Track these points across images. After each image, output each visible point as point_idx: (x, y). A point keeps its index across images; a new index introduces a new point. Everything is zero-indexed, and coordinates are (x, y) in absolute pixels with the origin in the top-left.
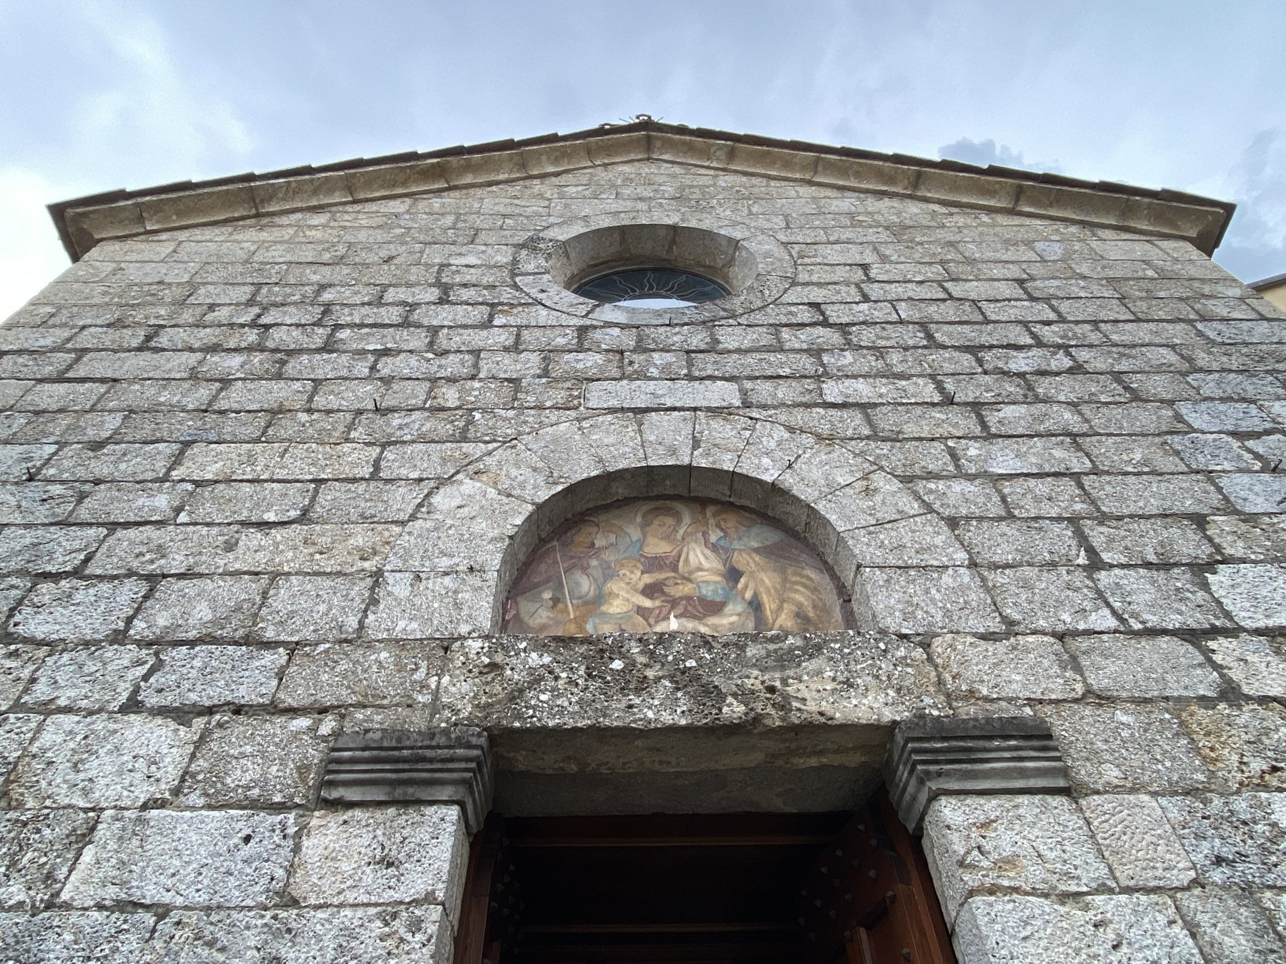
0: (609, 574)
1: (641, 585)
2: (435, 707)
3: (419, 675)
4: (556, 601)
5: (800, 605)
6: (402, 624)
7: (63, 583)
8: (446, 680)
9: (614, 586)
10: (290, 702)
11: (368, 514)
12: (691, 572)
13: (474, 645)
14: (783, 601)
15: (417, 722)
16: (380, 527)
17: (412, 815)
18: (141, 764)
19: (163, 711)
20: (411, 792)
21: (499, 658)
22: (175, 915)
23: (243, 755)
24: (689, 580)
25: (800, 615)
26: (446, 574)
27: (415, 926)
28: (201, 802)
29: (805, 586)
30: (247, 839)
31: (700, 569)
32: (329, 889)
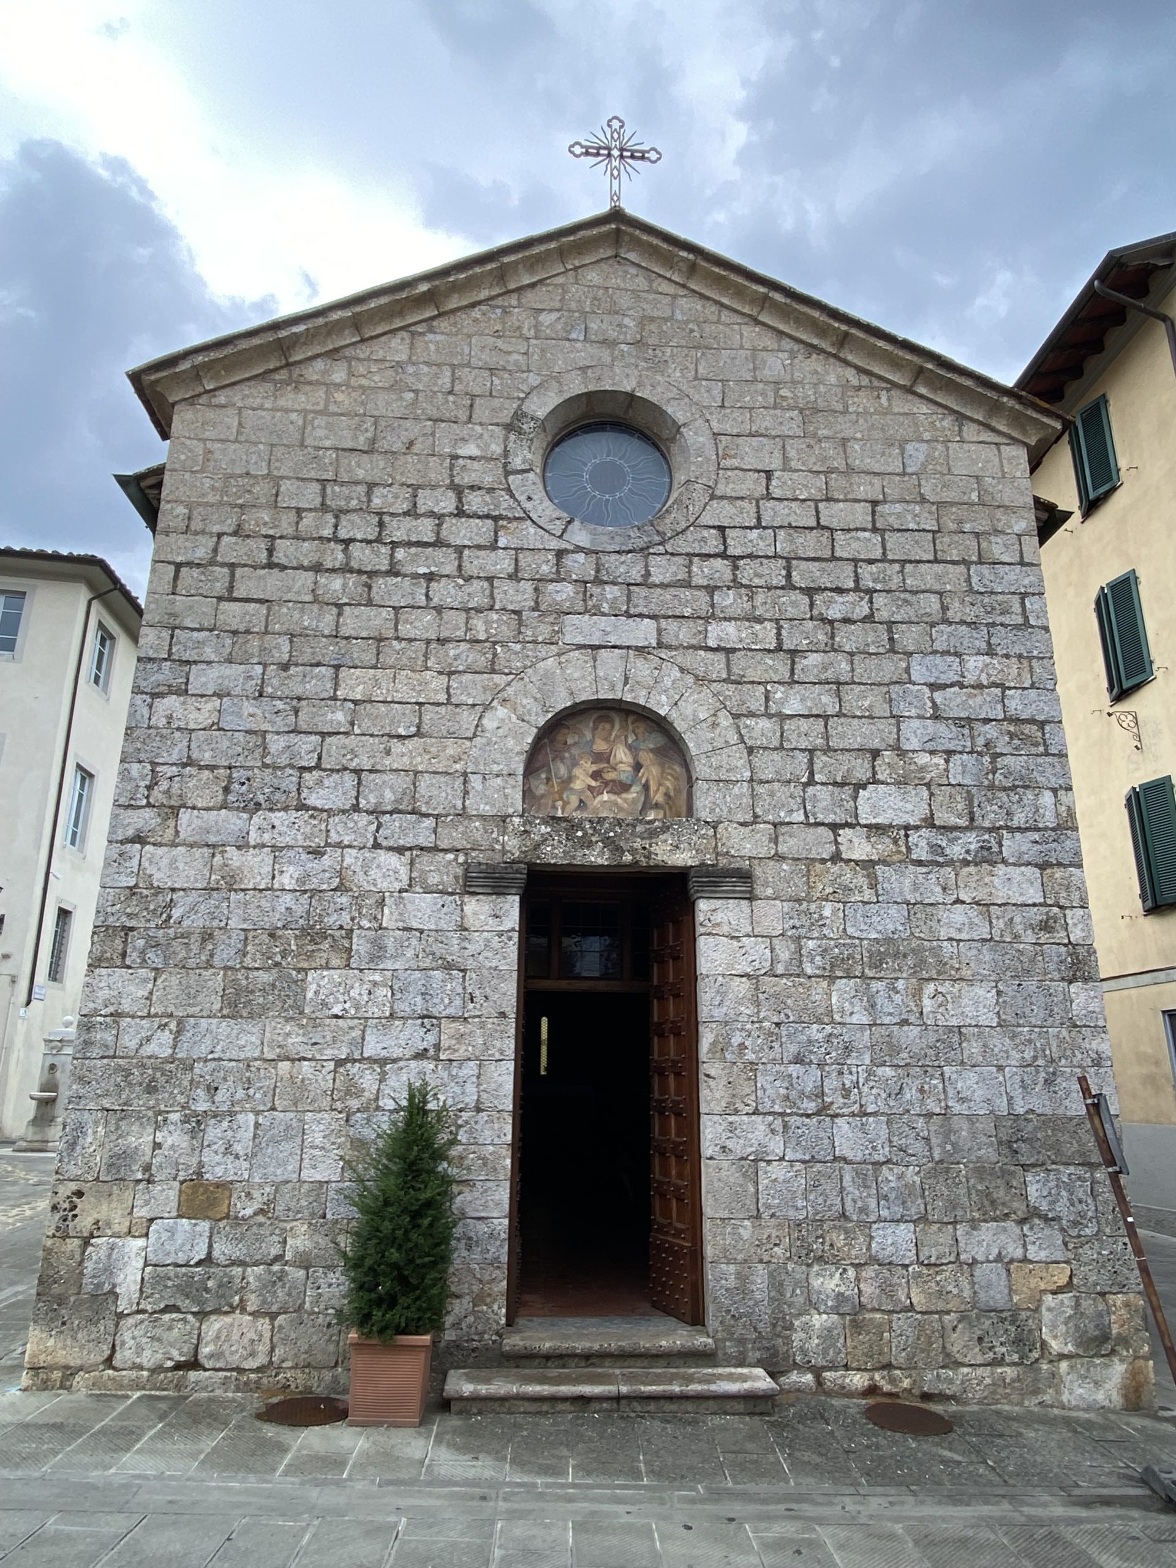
0: (575, 764)
1: (590, 772)
2: (504, 852)
3: (494, 835)
4: (548, 779)
5: (668, 788)
6: (482, 806)
7: (314, 773)
8: (506, 838)
9: (577, 771)
10: (443, 846)
11: (451, 730)
12: (617, 764)
13: (516, 820)
14: (660, 785)
15: (498, 858)
16: (460, 741)
17: (502, 899)
18: (391, 873)
19: (390, 849)
20: (501, 890)
21: (528, 828)
22: (426, 933)
23: (431, 871)
24: (615, 770)
25: (667, 795)
26: (498, 776)
27: (510, 939)
28: (421, 890)
29: (672, 776)
30: (443, 906)
31: (621, 762)
32: (477, 925)
